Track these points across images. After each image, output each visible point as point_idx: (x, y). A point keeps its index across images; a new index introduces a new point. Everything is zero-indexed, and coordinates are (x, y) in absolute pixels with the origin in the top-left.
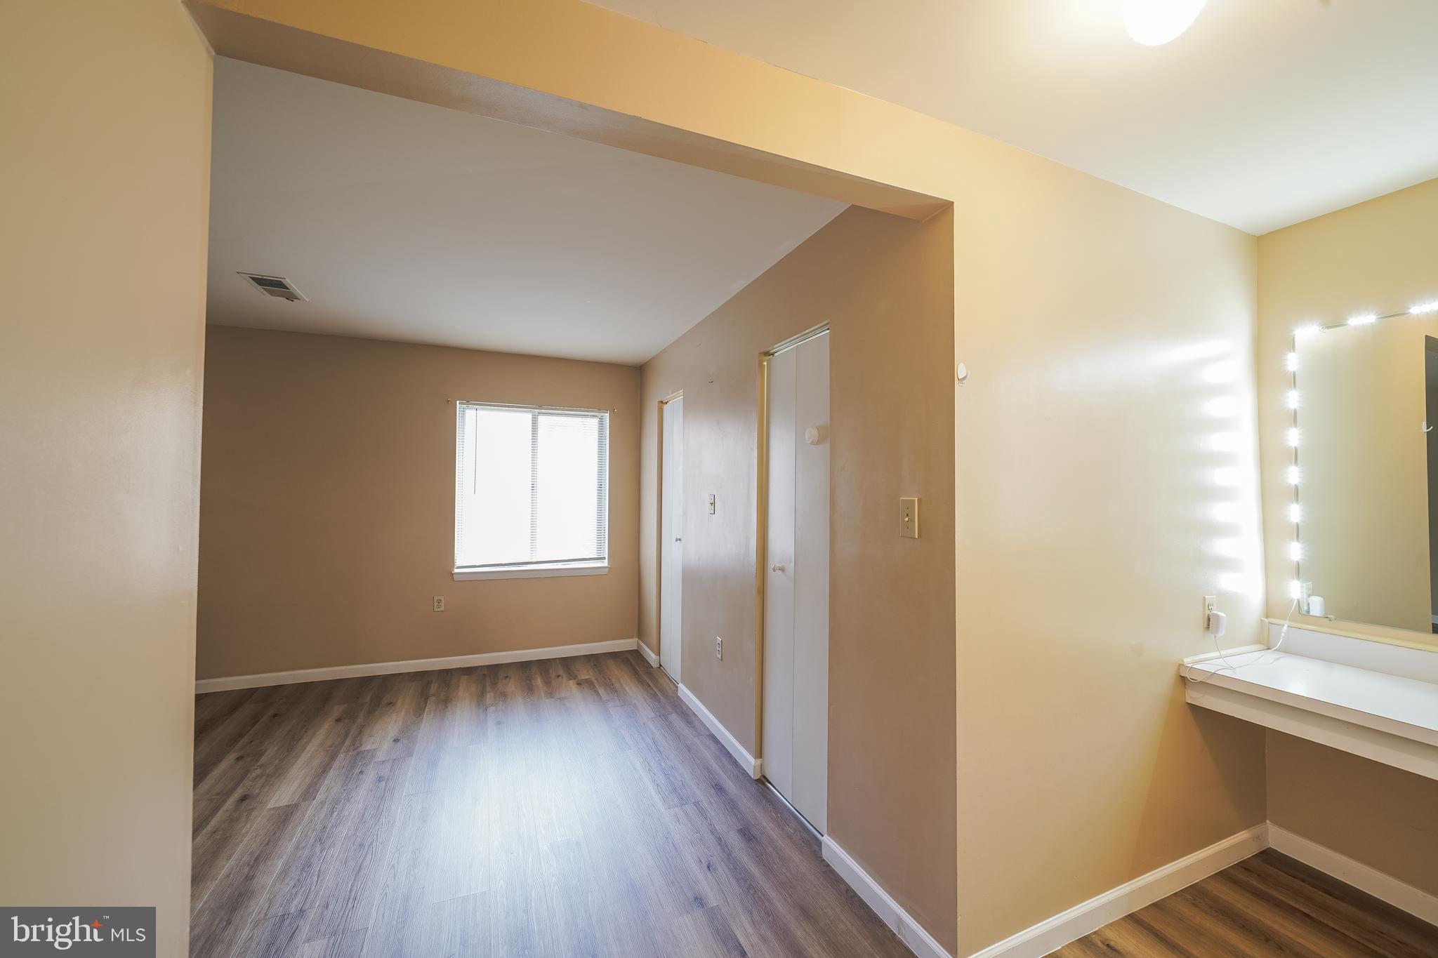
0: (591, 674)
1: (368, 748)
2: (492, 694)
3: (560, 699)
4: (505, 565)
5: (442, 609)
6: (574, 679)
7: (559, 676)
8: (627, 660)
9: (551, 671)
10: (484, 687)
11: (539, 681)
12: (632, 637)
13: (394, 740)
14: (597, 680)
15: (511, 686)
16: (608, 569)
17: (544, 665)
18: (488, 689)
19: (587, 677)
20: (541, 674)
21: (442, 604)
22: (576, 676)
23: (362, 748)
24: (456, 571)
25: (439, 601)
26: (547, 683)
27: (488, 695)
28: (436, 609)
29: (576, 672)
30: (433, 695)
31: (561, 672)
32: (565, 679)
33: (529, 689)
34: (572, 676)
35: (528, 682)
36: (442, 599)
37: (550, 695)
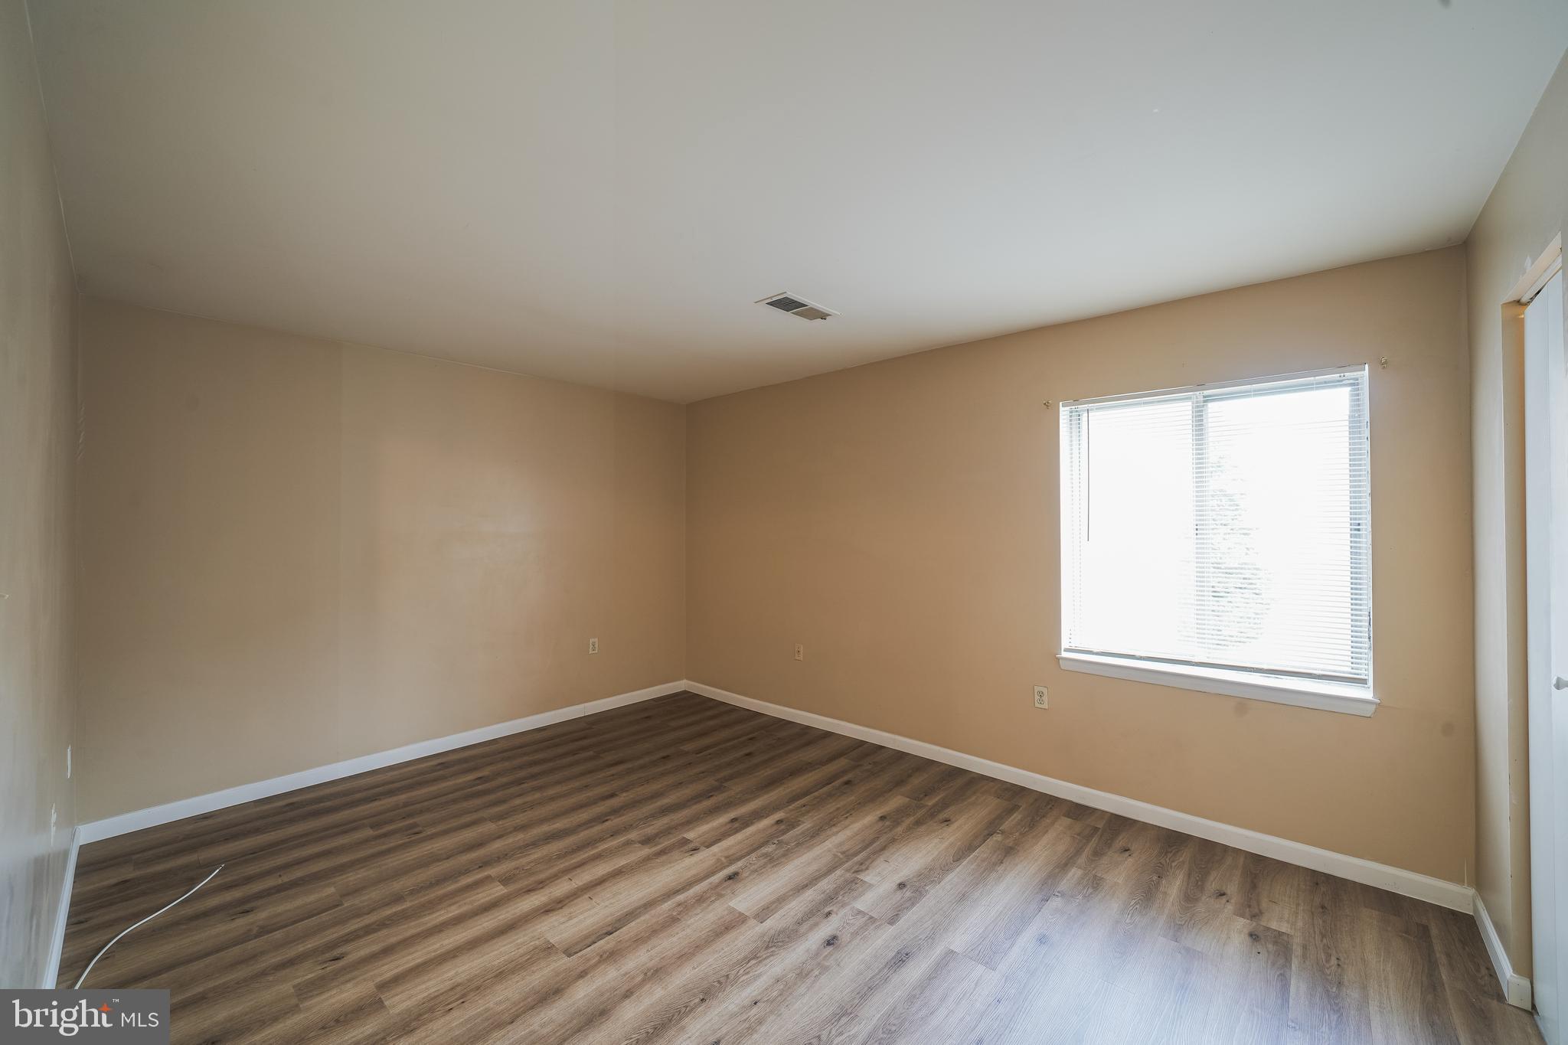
0: (1300, 924)
1: (866, 880)
2: (1080, 872)
3: (1188, 950)
4: (1141, 658)
5: (1045, 706)
6: (1253, 917)
7: (1223, 894)
8: (1425, 930)
9: (1213, 875)
10: (1078, 852)
11: (1174, 887)
12: (1459, 881)
13: (900, 884)
14: (1305, 947)
15: (1121, 872)
16: (1374, 707)
17: (1209, 852)
18: (1082, 860)
19: (1284, 928)
20: (1189, 875)
21: (1045, 698)
22: (1261, 913)
23: (861, 876)
24: (1064, 654)
25: (1041, 694)
26: (1189, 899)
27: (1074, 870)
28: (1037, 705)
29: (1264, 904)
30: (1003, 832)
31: (1232, 889)
32: (1230, 907)
33: (1147, 894)
34: (1251, 909)
35: (1155, 878)
36: (1045, 691)
37: (1177, 928)
